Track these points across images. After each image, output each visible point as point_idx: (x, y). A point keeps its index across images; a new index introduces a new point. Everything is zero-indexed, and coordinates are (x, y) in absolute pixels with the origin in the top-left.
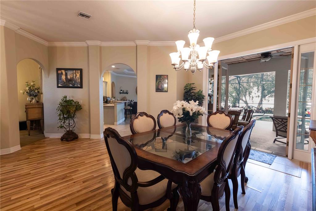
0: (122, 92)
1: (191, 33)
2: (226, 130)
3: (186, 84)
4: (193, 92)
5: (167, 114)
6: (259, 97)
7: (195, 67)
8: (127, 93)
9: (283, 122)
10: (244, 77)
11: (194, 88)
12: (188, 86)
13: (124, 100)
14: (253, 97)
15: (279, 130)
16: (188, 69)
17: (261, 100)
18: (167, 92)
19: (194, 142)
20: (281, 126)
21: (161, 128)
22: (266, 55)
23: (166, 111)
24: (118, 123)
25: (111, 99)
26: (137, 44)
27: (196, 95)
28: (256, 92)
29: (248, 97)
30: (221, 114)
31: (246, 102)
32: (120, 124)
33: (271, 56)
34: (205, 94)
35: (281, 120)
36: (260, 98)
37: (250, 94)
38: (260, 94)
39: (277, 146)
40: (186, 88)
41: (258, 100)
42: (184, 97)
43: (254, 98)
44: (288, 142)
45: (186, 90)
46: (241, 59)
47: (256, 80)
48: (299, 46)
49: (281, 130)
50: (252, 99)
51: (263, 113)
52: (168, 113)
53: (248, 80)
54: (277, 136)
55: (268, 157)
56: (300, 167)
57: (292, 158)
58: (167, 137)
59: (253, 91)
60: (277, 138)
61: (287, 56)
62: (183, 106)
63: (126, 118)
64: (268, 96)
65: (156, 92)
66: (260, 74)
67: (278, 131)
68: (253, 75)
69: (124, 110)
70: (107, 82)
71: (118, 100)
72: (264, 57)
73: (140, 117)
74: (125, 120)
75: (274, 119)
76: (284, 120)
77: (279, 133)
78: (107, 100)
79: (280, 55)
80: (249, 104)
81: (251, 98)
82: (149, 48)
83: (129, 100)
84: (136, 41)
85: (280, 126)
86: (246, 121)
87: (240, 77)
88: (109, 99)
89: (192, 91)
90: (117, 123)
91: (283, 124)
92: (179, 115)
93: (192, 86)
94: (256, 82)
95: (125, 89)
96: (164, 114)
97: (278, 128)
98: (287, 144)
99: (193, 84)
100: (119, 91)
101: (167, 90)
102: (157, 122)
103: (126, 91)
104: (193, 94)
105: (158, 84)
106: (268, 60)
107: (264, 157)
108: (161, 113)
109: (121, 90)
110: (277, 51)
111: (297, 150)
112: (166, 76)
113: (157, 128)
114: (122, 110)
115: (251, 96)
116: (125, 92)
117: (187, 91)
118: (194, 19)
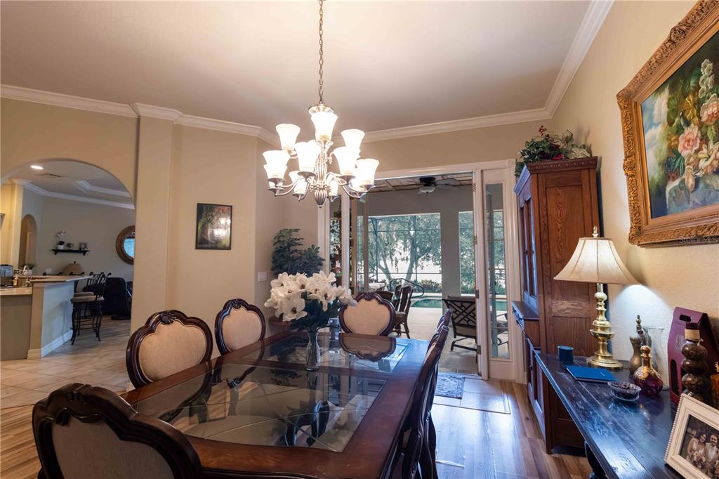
0: (63, 249)
1: (315, 112)
2: (382, 337)
3: (278, 231)
4: (296, 251)
5: (243, 309)
6: (407, 259)
7: (325, 192)
8: (84, 253)
9: (463, 308)
10: (381, 219)
11: (299, 240)
12: (283, 236)
13: (71, 274)
14: (397, 261)
15: (458, 324)
16: (302, 195)
17: (411, 266)
18: (229, 248)
19: (300, 376)
20: (462, 316)
21: (226, 353)
22: (428, 181)
23: (239, 303)
24: (45, 350)
25: (15, 272)
26: (141, 114)
27: (304, 257)
28: (401, 251)
29: (389, 262)
30: (369, 300)
31: (386, 272)
32: (52, 354)
33: (435, 184)
34: (323, 254)
35: (459, 304)
36: (409, 262)
37: (392, 254)
38: (407, 254)
39: (458, 357)
40: (279, 241)
41: (405, 267)
42: (273, 262)
43: (400, 262)
44: (479, 347)
45: (278, 245)
46: (385, 185)
47: (403, 228)
48: (482, 171)
49: (461, 323)
50: (396, 265)
51: (419, 291)
52: (245, 306)
53: (388, 228)
54: (455, 337)
55: (453, 382)
56: (504, 392)
57: (489, 377)
58: (240, 374)
59: (396, 249)
60: (455, 339)
61: (464, 186)
62: (303, 287)
63: (76, 330)
64: (420, 259)
65: (197, 248)
66: (409, 216)
67: (457, 327)
68: (397, 217)
69: (71, 308)
70: (2, 217)
71: (45, 274)
72: (425, 186)
73: (161, 326)
74: (73, 339)
75: (449, 302)
76: (464, 304)
77: (459, 329)
79: (446, 184)
80: (391, 275)
81: (394, 262)
82: (178, 130)
83: (91, 274)
84: (137, 104)
85: (458, 316)
86: (400, 311)
87: (376, 220)
89: (292, 248)
90: (40, 352)
91: (464, 311)
92: (294, 311)
93: (295, 235)
94: (403, 232)
95: (76, 241)
96: (233, 311)
97: (456, 321)
98: (478, 350)
99: (296, 230)
100: (52, 244)
101: (228, 245)
102: (214, 335)
103: (80, 245)
104: (295, 254)
105: (204, 228)
106: (431, 190)
107: (446, 384)
108: (224, 308)
109: (61, 243)
110: (442, 176)
111: (493, 359)
112: (227, 208)
113: (216, 353)
114: (63, 306)
115: (393, 258)
116: (76, 248)
117: (281, 247)
118: (321, 83)
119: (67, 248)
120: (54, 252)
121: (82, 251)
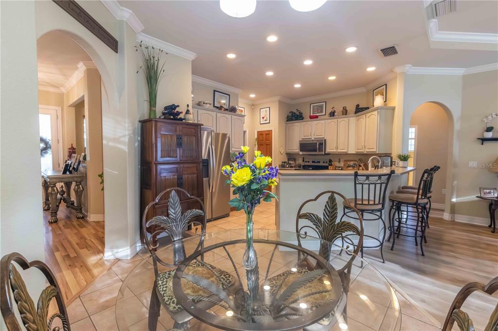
0: (493, 136)
109: (489, 129)
120: (480, 141)
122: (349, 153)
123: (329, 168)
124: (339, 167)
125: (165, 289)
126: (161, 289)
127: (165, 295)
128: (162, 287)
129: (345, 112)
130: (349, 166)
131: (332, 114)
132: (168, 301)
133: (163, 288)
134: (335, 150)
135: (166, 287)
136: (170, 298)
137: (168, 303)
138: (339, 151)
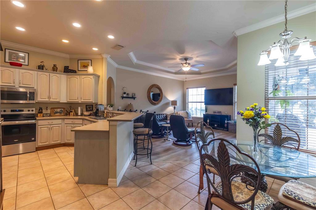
0: (126, 96)
70: (99, 77)
71: (118, 110)
78: (98, 110)
88: (101, 108)
95: (130, 91)
100: (121, 94)
103: (132, 94)
119: (127, 96)
120: (122, 98)
121: (133, 98)
122: (60, 102)
123: (39, 116)
124: (47, 114)
125: (262, 205)
126: (263, 208)
127: (266, 204)
128: (261, 208)
129: (55, 69)
130: (57, 113)
131: (41, 68)
132: (270, 202)
133: (261, 206)
134: (47, 100)
135: (259, 205)
136: (267, 201)
137: (271, 202)
138: (52, 100)
